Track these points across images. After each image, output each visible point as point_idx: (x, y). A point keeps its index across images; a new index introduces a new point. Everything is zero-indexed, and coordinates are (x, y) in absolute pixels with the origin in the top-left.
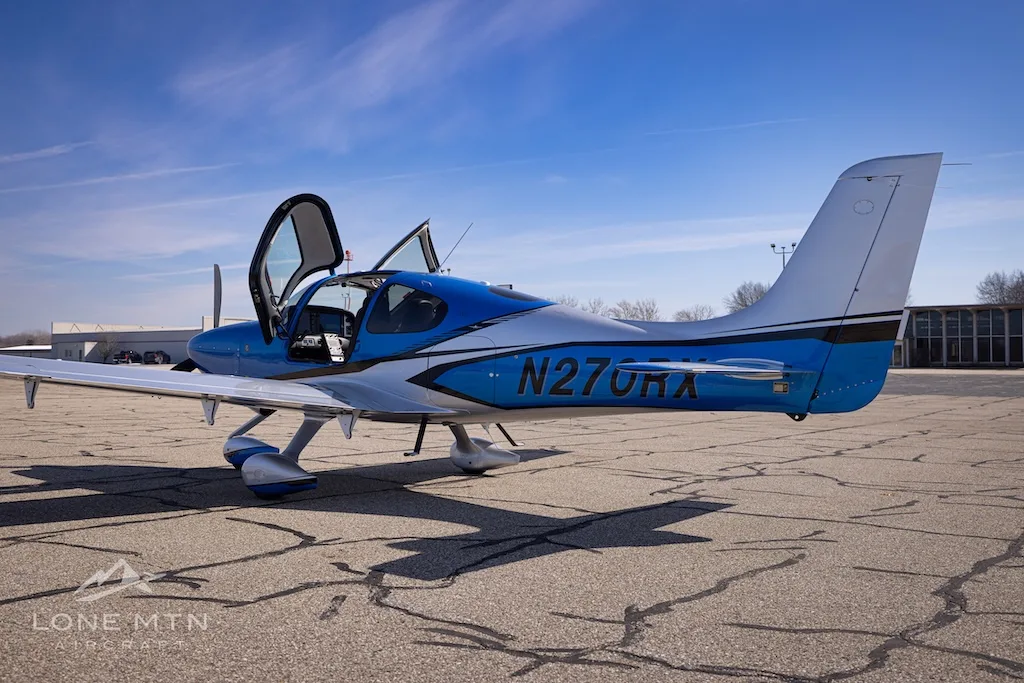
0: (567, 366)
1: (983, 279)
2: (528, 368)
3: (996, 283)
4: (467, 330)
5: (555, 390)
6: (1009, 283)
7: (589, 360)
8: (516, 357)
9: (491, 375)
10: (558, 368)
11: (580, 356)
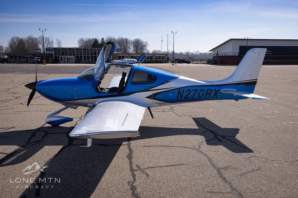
0: (188, 92)
1: (79, 39)
2: (179, 92)
3: (81, 41)
4: (163, 83)
5: (185, 97)
6: (85, 40)
7: (194, 90)
8: (176, 90)
9: (170, 95)
10: (186, 92)
11: (191, 89)
